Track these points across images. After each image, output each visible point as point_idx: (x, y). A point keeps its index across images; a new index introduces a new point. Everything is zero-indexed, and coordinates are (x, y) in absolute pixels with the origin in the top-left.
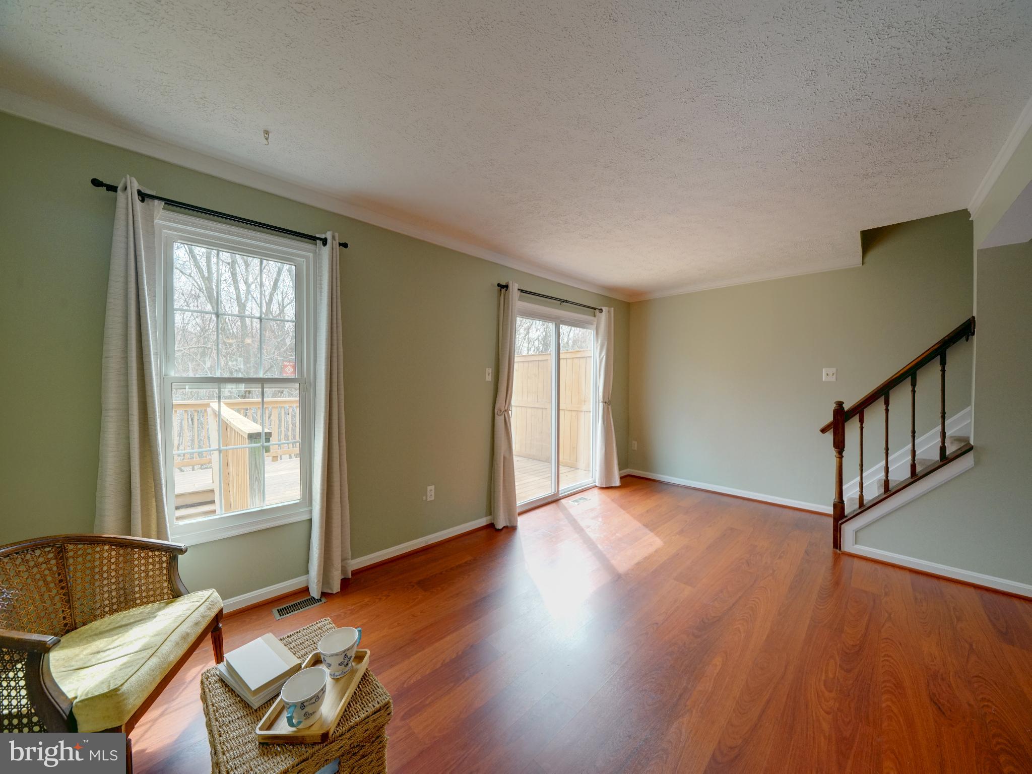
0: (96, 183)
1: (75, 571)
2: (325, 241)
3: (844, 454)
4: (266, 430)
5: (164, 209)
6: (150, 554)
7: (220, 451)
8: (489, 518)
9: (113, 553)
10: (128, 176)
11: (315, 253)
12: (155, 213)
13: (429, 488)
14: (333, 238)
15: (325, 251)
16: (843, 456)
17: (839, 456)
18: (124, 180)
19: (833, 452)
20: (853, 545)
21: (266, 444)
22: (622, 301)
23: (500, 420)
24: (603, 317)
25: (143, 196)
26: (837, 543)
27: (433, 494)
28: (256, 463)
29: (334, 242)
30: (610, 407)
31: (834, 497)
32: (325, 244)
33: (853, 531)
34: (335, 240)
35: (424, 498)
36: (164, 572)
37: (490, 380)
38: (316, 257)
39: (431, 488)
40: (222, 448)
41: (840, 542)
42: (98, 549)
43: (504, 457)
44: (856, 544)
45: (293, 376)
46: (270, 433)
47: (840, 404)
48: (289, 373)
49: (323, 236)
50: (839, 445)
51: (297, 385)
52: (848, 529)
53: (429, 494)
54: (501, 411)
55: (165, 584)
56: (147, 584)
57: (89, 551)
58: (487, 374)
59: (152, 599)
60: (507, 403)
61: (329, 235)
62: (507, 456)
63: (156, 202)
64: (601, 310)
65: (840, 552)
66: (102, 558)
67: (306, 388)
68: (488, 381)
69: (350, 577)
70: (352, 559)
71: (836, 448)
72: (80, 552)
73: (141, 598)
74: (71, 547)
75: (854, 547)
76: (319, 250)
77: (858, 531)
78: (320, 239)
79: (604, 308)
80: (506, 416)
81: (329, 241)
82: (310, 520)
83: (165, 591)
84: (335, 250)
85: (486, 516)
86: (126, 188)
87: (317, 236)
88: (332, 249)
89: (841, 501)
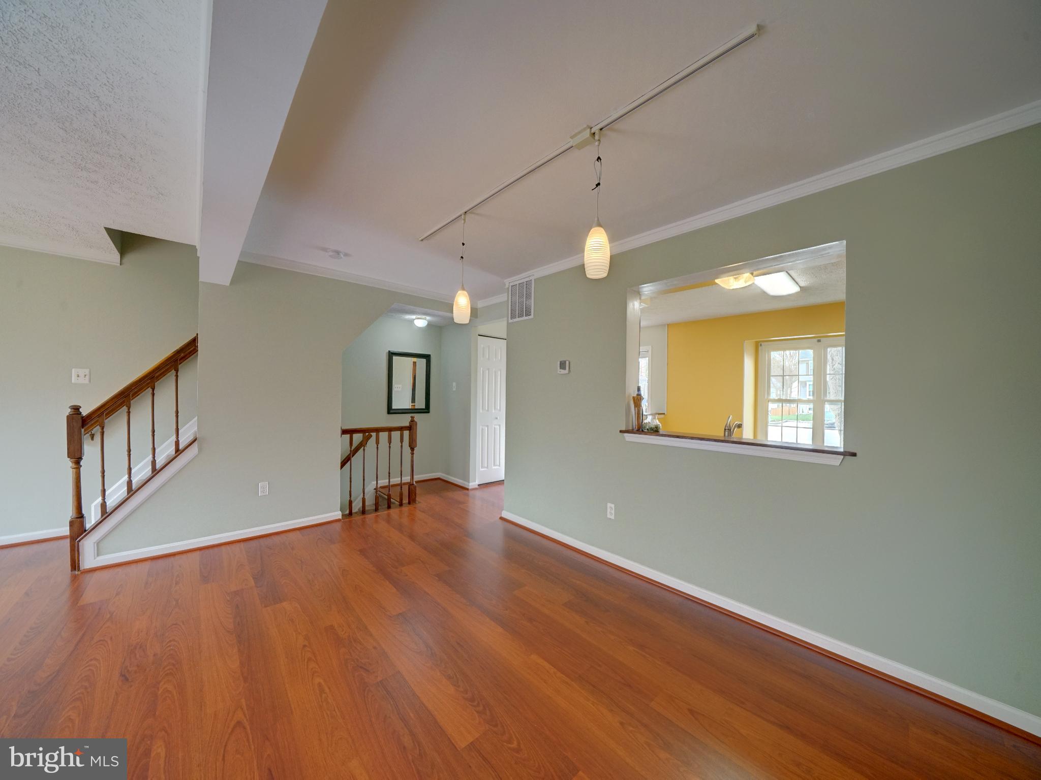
3: (82, 463)
16: (81, 466)
17: (75, 467)
19: (69, 464)
20: (95, 558)
26: (75, 564)
31: (71, 514)
33: (95, 543)
41: (79, 561)
44: (98, 555)
47: (76, 409)
50: (76, 456)
52: (88, 545)
65: (79, 573)
71: (71, 458)
75: (96, 559)
77: (99, 542)
89: (80, 515)
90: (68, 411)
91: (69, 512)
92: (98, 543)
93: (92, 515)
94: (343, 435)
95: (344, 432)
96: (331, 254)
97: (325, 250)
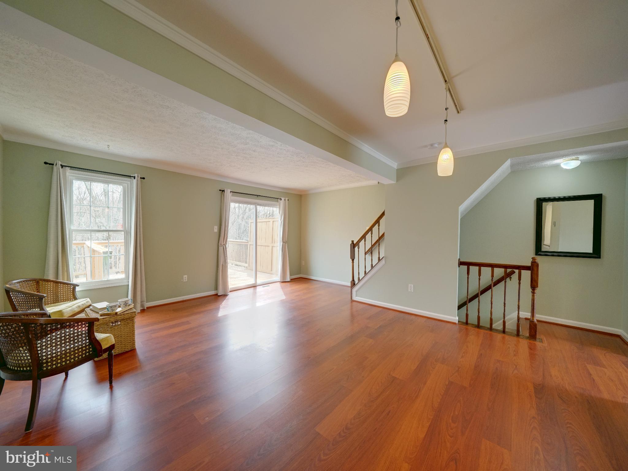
0: (46, 163)
1: (42, 289)
2: (134, 178)
3: (354, 261)
4: (110, 250)
5: (70, 169)
6: (67, 286)
7: (91, 257)
8: (216, 291)
9: (54, 285)
10: (58, 161)
11: (130, 182)
12: (67, 171)
13: (185, 276)
14: (138, 176)
15: (135, 181)
17: (352, 262)
18: (56, 162)
21: (110, 255)
22: (295, 194)
23: (221, 249)
24: (282, 202)
25: (62, 166)
27: (186, 279)
28: (106, 263)
29: (138, 178)
30: (286, 244)
32: (135, 178)
34: (139, 177)
35: (182, 280)
36: (71, 292)
37: (217, 231)
38: (132, 184)
39: (186, 276)
40: (92, 256)
41: (352, 296)
42: (49, 283)
43: (222, 265)
44: (356, 296)
45: (122, 229)
46: (112, 251)
47: (353, 241)
48: (120, 228)
49: (134, 176)
50: (352, 258)
51: (123, 233)
52: (354, 291)
53: (184, 279)
54: (221, 245)
55: (72, 296)
56: (65, 295)
57: (46, 283)
58: (215, 229)
59: (67, 300)
60: (225, 241)
61: (136, 175)
62: (224, 264)
63: (67, 168)
64: (281, 199)
65: (352, 300)
66: (50, 286)
67: (127, 234)
68: (215, 232)
69: (146, 309)
70: (146, 303)
72: (44, 284)
73: (63, 299)
74: (41, 282)
75: (356, 298)
76: (133, 181)
78: (133, 177)
79: (282, 198)
80: (224, 247)
81: (136, 178)
82: (128, 285)
83: (72, 298)
84: (138, 181)
85: (215, 290)
86: (56, 164)
87: (132, 175)
88: (137, 180)
89: (353, 280)
90: (351, 242)
91: (351, 279)
92: (357, 291)
93: (356, 281)
94: (461, 266)
95: (461, 263)
96: (429, 147)
97: (426, 146)
